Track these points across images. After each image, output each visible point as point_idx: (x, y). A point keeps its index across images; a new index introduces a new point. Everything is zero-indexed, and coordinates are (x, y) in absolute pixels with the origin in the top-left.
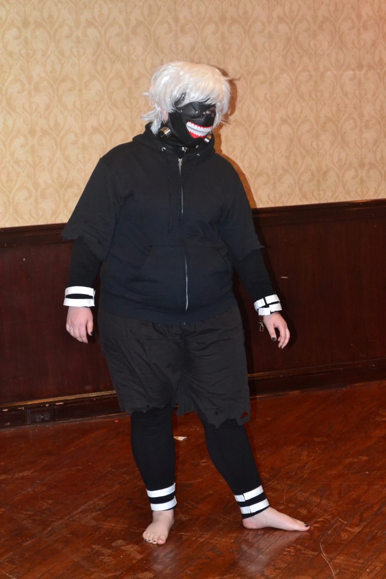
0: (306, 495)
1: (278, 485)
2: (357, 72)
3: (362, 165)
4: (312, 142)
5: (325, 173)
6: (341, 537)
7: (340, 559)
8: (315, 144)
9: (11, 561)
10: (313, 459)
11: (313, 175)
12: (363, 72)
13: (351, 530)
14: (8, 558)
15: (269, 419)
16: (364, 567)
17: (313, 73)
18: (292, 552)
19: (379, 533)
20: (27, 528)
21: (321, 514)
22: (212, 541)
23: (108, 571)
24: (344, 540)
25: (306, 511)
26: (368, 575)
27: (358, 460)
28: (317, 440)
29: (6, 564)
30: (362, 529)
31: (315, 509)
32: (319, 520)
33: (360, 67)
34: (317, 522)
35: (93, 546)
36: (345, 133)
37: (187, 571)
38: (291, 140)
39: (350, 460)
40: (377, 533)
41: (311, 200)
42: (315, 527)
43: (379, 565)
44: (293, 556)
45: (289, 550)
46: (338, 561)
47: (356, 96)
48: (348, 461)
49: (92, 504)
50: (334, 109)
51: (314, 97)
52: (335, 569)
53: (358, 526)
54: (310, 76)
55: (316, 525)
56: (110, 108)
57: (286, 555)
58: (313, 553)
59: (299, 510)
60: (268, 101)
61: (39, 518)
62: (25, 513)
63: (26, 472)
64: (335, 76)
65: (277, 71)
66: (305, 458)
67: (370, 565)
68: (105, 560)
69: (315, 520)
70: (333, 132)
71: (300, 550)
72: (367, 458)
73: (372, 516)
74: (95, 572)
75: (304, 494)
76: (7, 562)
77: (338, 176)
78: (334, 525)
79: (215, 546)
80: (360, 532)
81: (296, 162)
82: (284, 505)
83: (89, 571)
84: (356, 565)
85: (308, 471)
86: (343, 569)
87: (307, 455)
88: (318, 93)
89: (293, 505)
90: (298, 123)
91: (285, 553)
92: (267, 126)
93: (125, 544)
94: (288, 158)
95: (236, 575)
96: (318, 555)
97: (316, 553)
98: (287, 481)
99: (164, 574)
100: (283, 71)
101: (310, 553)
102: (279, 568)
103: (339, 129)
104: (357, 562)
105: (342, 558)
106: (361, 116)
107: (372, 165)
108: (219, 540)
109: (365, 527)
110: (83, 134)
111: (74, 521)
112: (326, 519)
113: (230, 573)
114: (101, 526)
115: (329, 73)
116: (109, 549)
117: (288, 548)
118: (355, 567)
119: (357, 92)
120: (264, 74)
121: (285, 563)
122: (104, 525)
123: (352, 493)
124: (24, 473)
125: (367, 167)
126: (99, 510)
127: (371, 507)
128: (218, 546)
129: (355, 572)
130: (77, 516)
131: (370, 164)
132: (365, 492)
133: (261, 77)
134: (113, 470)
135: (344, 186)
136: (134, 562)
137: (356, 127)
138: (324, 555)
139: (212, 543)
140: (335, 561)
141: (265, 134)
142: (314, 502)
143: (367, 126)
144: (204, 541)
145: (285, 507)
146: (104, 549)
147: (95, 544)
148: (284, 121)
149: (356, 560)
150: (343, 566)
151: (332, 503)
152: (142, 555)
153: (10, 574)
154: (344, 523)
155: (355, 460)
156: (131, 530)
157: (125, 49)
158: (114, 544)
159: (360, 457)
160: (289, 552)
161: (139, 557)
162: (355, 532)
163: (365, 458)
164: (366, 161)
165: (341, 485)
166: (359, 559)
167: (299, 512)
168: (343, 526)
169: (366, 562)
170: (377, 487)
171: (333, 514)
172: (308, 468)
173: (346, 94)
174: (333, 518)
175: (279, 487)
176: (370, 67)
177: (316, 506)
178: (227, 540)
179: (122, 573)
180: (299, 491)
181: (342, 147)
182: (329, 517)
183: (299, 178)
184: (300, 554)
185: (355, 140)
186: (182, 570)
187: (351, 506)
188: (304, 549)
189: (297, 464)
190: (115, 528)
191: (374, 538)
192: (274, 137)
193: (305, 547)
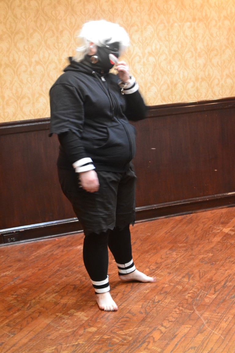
0: (180, 278)
1: (162, 273)
2: (193, 23)
3: (197, 79)
4: (167, 66)
5: (176, 85)
6: (205, 301)
7: (207, 314)
8: (169, 67)
9: (8, 325)
10: (180, 256)
11: (168, 86)
12: (196, 23)
13: (210, 297)
14: (7, 323)
15: (149, 234)
16: (221, 318)
17: (166, 24)
18: (178, 312)
19: (227, 298)
20: (15, 305)
21: (191, 289)
22: (128, 307)
23: (68, 328)
24: (207, 303)
25: (181, 287)
26: (225, 322)
27: (207, 256)
28: (180, 245)
29: (6, 327)
30: (217, 296)
31: (187, 286)
32: (190, 292)
33: (194, 20)
34: (189, 293)
35: (57, 314)
36: (186, 60)
37: (116, 326)
38: (155, 66)
39: (202, 256)
40: (226, 298)
41: (168, 101)
42: (188, 296)
43: (231, 317)
44: (177, 314)
45: (175, 310)
46: (206, 315)
47: (193, 38)
48: (201, 257)
49: (51, 289)
50: (180, 46)
51: (167, 39)
52: (205, 320)
53: (214, 294)
54: (165, 26)
55: (189, 295)
56: (46, 49)
57: (174, 313)
58: (190, 311)
59: (177, 287)
60: (140, 42)
61: (20, 299)
62: (12, 296)
63: (8, 272)
64: (180, 26)
65: (145, 24)
66: (175, 256)
67: (225, 316)
68: (65, 322)
69: (187, 292)
70: (180, 59)
71: (182, 310)
72: (212, 255)
73: (221, 288)
74: (61, 329)
75: (178, 277)
76: (6, 326)
77: (183, 86)
78: (199, 294)
79: (130, 310)
80: (215, 298)
81: (158, 79)
82: (168, 284)
83: (57, 328)
84: (217, 317)
85: (178, 264)
86: (210, 319)
87: (176, 254)
88: (170, 37)
89: (173, 284)
90: (159, 54)
91: (174, 312)
92: (140, 57)
93: (76, 312)
94: (153, 76)
95: (146, 326)
96: (193, 313)
97: (192, 311)
98: (167, 270)
99: (103, 328)
100: (148, 23)
101: (188, 311)
102: (172, 321)
103: (183, 58)
104: (217, 315)
105: (208, 313)
106: (196, 49)
107: (203, 79)
108: (132, 306)
109: (218, 294)
110: (30, 65)
111: (42, 299)
112: (194, 291)
113: (143, 326)
114: (59, 302)
115: (176, 24)
116: (67, 315)
117: (175, 309)
118: (217, 318)
119: (193, 35)
120: (138, 26)
121: (174, 318)
122: (61, 301)
123: (207, 275)
124: (6, 273)
125: (200, 80)
126: (57, 292)
127: (220, 283)
128: (132, 310)
129: (217, 321)
130: (44, 297)
131: (202, 78)
132: (215, 275)
133: (136, 28)
134: (60, 269)
135: (187, 92)
136: (83, 322)
137: (193, 56)
138: (197, 312)
139: (128, 309)
140: (204, 315)
141: (139, 62)
142: (185, 281)
143: (199, 56)
144: (123, 308)
145: (168, 285)
146: (63, 315)
147: (58, 312)
148: (150, 54)
149: (216, 314)
150: (209, 318)
151: (196, 281)
152: (87, 317)
153: (9, 333)
154: (205, 293)
155: (206, 256)
156: (78, 303)
157: (53, 13)
158: (69, 312)
159: (208, 254)
160: (176, 311)
161: (86, 319)
162: (213, 298)
163: (211, 255)
164: (200, 77)
165: (199, 271)
166: (218, 313)
167: (177, 288)
168: (205, 295)
169: (223, 315)
170: (221, 271)
171: (198, 288)
172: (178, 262)
173: (186, 37)
174: (199, 290)
175: (162, 274)
176: (200, 20)
177: (187, 284)
178: (137, 306)
179: (77, 329)
180: (175, 276)
181: (185, 69)
182: (196, 290)
183: (160, 88)
184: (182, 312)
185: (193, 64)
186: (113, 325)
187: (208, 283)
188: (184, 309)
189: (171, 260)
190: (68, 303)
191: (224, 300)
192: (144, 64)
193: (185, 308)
